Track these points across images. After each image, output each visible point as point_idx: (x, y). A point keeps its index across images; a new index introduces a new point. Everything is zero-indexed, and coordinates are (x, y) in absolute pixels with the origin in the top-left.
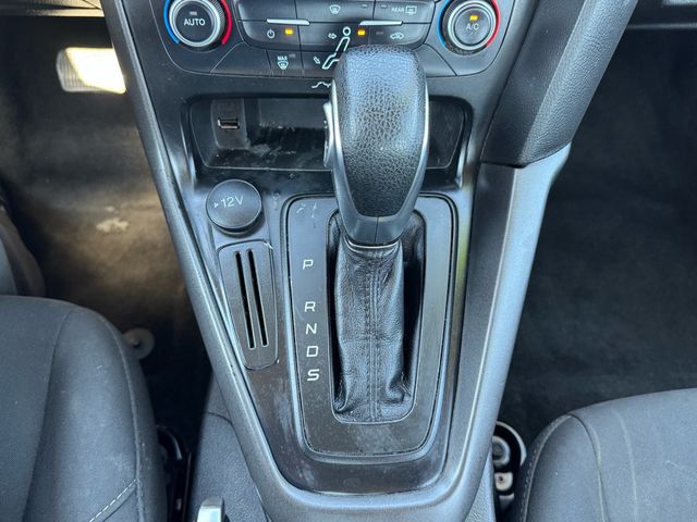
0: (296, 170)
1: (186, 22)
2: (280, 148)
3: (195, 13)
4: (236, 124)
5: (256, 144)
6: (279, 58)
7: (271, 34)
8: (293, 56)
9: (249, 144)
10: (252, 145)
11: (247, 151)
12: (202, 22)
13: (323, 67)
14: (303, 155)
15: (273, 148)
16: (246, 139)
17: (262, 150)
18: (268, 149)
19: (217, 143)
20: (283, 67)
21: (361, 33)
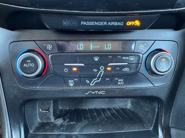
0: (76, 133)
1: (25, 65)
2: (68, 120)
3: (29, 61)
4: (48, 110)
5: (57, 119)
6: (69, 81)
7: (66, 70)
8: (76, 79)
9: (53, 119)
10: (55, 119)
11: (52, 123)
12: (32, 65)
13: (91, 84)
14: (79, 124)
15: (64, 120)
16: (52, 117)
17: (59, 122)
18: (62, 121)
19: (39, 119)
20: (71, 85)
21: (109, 69)
